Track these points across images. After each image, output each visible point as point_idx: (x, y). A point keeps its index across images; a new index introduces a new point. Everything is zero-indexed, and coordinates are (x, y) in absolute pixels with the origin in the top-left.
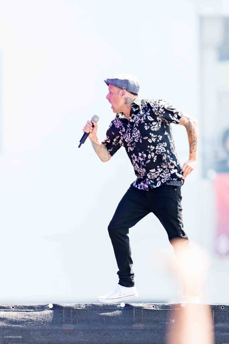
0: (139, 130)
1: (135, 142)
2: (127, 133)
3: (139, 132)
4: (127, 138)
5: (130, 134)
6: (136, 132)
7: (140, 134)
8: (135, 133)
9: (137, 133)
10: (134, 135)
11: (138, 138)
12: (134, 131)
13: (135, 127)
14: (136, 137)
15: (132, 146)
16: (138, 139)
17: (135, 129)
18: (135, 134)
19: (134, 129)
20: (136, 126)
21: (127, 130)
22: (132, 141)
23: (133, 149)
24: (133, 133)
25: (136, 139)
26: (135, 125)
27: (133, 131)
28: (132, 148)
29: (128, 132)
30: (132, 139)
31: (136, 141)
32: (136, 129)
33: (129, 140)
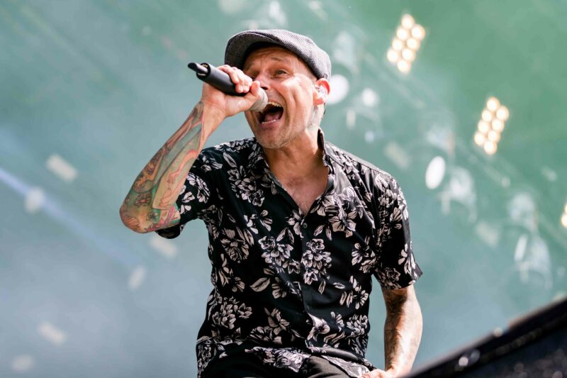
0: (329, 254)
1: (302, 281)
2: (278, 239)
3: (329, 260)
4: (273, 255)
5: (290, 248)
6: (318, 251)
7: (330, 265)
8: (315, 255)
9: (320, 257)
10: (309, 261)
11: (317, 275)
12: (314, 246)
13: (319, 237)
14: (310, 266)
15: (283, 288)
16: (317, 280)
17: (319, 242)
18: (311, 257)
19: (316, 240)
20: (323, 236)
21: (283, 233)
22: (290, 273)
23: (283, 296)
24: (309, 252)
25: (310, 275)
26: (319, 230)
27: (310, 245)
28: (280, 292)
29: (286, 240)
30: (292, 267)
31: (307, 281)
32: (323, 247)
33: (280, 264)
